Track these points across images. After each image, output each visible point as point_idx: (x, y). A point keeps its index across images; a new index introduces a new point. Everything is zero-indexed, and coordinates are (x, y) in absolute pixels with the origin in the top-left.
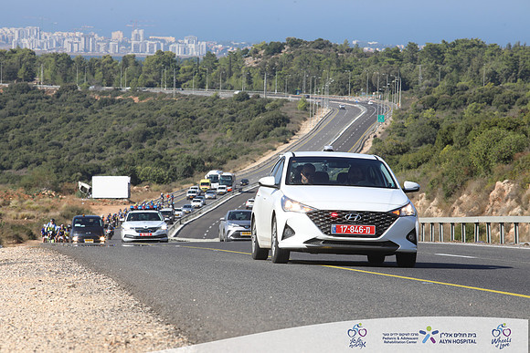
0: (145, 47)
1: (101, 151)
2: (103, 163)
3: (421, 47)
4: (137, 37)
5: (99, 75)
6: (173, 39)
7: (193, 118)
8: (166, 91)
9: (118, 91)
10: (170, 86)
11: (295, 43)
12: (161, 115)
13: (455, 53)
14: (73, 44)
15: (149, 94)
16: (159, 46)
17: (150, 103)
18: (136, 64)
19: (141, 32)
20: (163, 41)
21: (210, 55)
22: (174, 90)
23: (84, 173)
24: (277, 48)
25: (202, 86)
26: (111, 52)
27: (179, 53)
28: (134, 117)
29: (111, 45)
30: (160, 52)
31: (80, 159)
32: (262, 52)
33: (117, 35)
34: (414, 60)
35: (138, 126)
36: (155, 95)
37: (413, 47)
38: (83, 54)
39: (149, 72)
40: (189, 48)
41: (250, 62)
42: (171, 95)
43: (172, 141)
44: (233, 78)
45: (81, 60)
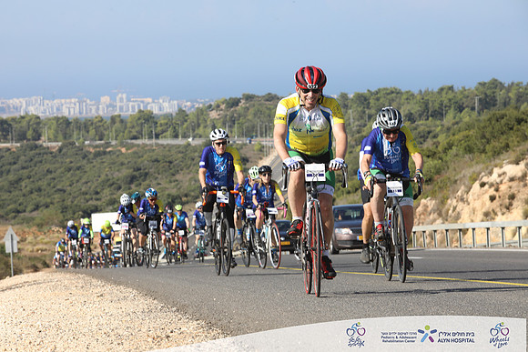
0: (128, 107)
1: (97, 193)
2: (99, 203)
3: (351, 96)
4: (121, 100)
5: (92, 132)
6: (150, 100)
7: (171, 162)
8: (147, 141)
9: (108, 145)
10: (150, 138)
11: (249, 98)
12: (144, 162)
13: (378, 99)
14: (70, 109)
15: (133, 145)
16: (139, 106)
17: (135, 153)
18: (122, 121)
19: (124, 96)
20: (143, 102)
21: (181, 111)
22: (154, 141)
23: (84, 212)
24: (235, 103)
25: (176, 136)
26: (101, 113)
27: (156, 111)
28: (122, 164)
29: (100, 108)
30: (140, 111)
31: (80, 201)
32: (223, 106)
33: (105, 99)
34: (346, 106)
35: (126, 172)
36: (138, 145)
37: (344, 96)
38: (79, 116)
39: (133, 127)
40: (164, 107)
41: (214, 115)
42: (151, 145)
43: (154, 182)
44: (201, 128)
45: (77, 121)
